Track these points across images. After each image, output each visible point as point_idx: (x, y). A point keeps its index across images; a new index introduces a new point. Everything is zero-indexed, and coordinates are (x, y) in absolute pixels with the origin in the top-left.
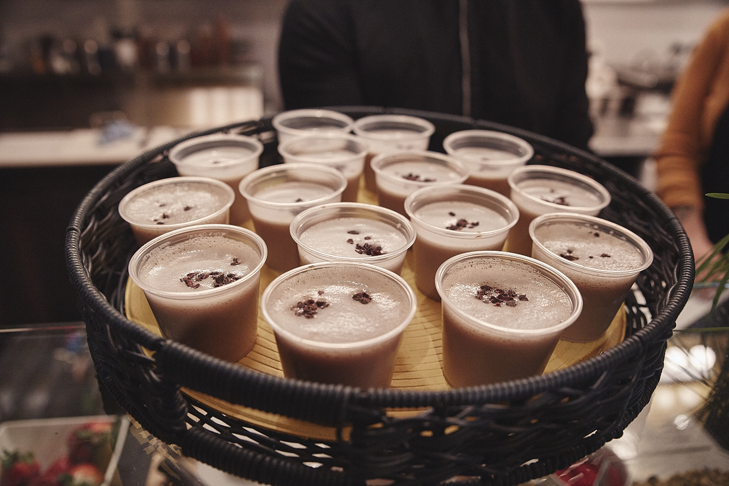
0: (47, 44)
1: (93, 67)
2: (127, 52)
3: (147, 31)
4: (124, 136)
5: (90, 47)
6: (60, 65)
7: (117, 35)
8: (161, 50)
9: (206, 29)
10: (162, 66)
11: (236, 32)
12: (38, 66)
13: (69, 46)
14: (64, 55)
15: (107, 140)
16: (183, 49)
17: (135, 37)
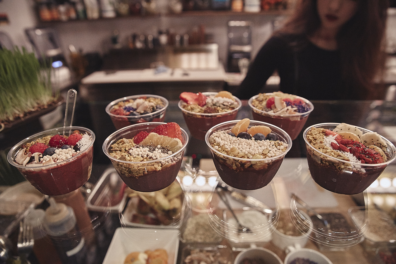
0: (135, 37)
1: (150, 45)
2: (164, 39)
3: (172, 31)
4: (164, 71)
5: (150, 38)
6: (139, 45)
7: (160, 33)
8: (178, 38)
9: (196, 29)
10: (178, 44)
11: (208, 31)
12: (131, 46)
13: (142, 38)
14: (140, 41)
15: (158, 72)
16: (186, 38)
17: (168, 33)
